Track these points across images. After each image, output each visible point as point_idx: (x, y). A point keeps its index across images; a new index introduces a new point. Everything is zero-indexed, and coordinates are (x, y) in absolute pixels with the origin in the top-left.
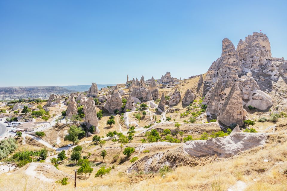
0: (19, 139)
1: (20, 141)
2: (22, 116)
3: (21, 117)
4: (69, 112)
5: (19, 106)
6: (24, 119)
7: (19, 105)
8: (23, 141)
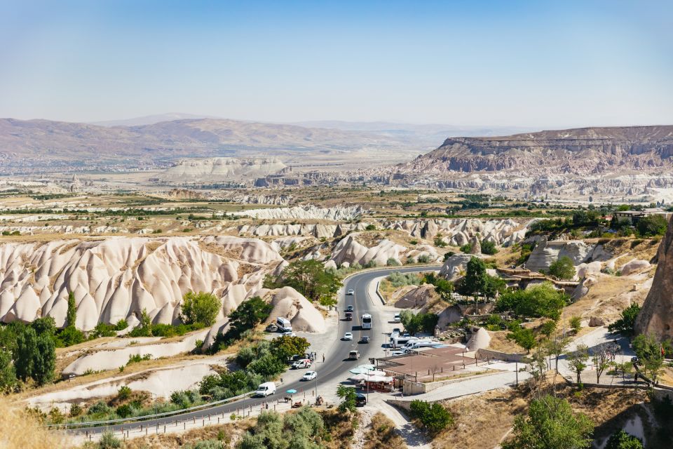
0: (343, 423)
1: (343, 430)
2: (460, 313)
3: (454, 316)
4: (650, 317)
5: (550, 250)
6: (462, 325)
7: (554, 247)
8: (358, 435)
